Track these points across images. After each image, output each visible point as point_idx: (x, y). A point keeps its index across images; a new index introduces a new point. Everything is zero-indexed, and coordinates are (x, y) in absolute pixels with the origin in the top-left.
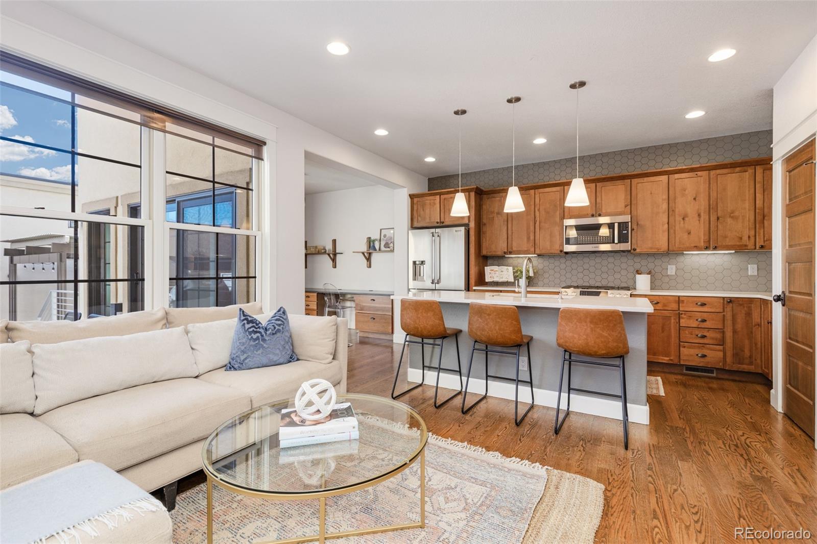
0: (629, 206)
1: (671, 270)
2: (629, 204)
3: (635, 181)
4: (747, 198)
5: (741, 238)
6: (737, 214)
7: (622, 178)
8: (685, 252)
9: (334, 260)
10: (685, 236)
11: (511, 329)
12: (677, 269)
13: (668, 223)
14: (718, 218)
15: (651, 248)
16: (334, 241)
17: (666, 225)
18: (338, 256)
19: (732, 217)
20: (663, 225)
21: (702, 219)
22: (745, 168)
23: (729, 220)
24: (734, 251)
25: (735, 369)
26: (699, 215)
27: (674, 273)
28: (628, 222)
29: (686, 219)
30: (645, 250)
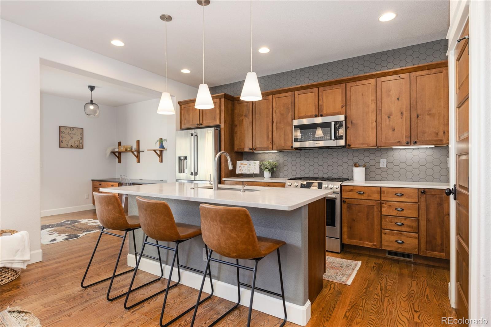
0: (345, 107)
1: (383, 163)
2: (345, 105)
3: (349, 85)
4: (442, 97)
5: (437, 134)
6: (433, 111)
7: (339, 82)
8: (394, 148)
9: (138, 157)
10: (391, 132)
11: (164, 225)
12: (388, 162)
13: (376, 121)
14: (418, 116)
15: (363, 144)
16: (138, 142)
17: (374, 124)
18: (141, 153)
19: (429, 115)
20: (372, 123)
21: (404, 116)
22: (441, 69)
23: (427, 117)
24: (433, 146)
25: (428, 255)
26: (402, 113)
27: (385, 166)
28: (343, 121)
29: (391, 117)
30: (357, 146)
